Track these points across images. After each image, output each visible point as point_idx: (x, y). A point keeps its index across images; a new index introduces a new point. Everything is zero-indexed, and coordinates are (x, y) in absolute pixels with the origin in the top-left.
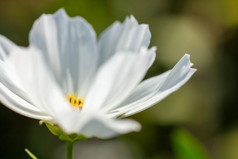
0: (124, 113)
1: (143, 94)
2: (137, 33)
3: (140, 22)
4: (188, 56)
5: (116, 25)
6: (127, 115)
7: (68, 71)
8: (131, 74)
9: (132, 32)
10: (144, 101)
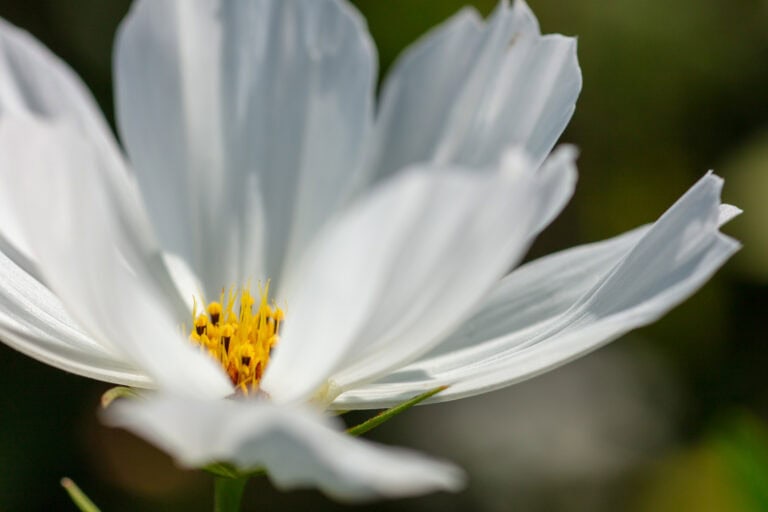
0: (443, 388)
1: (534, 309)
2: (531, 70)
3: (546, 28)
4: (715, 182)
5: (465, 21)
6: (454, 395)
7: (253, 181)
8: (463, 245)
9: (513, 62)
10: (530, 341)
